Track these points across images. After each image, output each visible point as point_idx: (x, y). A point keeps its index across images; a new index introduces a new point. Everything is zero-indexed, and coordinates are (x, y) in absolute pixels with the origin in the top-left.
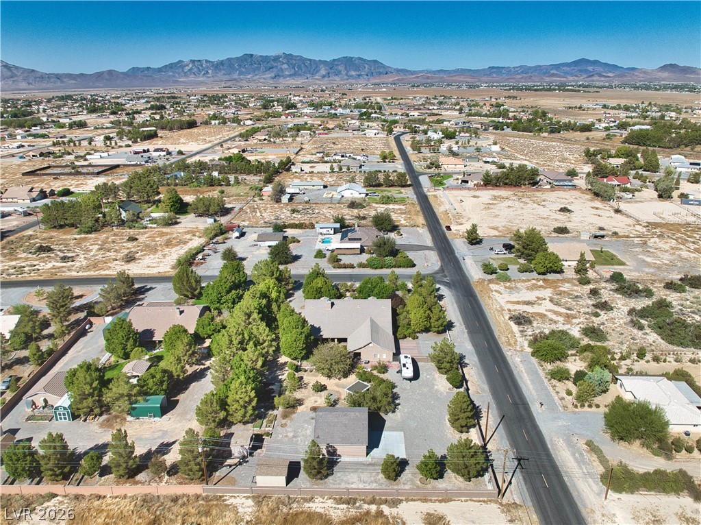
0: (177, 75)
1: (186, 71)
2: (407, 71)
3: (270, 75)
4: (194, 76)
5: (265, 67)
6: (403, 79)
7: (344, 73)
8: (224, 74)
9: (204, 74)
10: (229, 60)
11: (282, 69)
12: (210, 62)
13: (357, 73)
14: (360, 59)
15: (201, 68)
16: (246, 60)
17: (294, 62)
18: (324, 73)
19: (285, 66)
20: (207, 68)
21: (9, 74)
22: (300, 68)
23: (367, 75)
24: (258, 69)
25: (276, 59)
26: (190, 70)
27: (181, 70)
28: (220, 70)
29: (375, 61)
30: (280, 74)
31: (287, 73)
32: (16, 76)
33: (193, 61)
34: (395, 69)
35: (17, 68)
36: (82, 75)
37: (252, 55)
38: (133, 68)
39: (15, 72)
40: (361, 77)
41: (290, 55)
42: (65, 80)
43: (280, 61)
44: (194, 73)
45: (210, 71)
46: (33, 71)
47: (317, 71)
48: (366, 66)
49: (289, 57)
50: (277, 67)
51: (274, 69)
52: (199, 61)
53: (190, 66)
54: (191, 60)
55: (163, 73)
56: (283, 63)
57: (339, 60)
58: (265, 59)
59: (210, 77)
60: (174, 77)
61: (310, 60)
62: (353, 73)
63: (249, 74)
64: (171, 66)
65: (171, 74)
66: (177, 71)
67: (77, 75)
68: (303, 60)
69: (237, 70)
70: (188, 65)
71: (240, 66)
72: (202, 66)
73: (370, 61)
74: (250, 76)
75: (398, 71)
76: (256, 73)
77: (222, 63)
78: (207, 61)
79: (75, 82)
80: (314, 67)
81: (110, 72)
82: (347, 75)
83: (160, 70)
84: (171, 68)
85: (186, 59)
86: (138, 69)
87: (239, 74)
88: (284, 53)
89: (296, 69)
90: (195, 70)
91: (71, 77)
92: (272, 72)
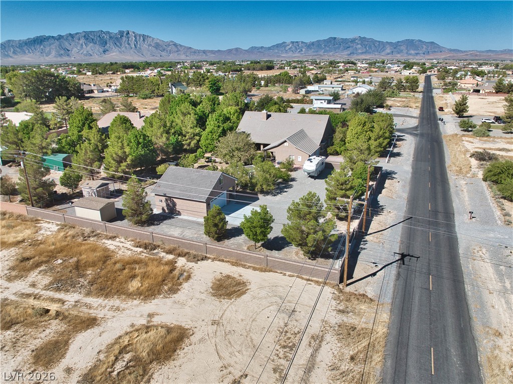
1: (287, 49)
2: (459, 51)
3: (346, 53)
4: (292, 53)
5: (344, 47)
6: (454, 56)
7: (405, 51)
8: (314, 52)
9: (299, 51)
10: (318, 41)
11: (356, 48)
12: (304, 43)
13: (416, 52)
14: (420, 41)
15: (297, 47)
16: (330, 42)
17: (366, 43)
18: (389, 52)
19: (359, 46)
20: (302, 47)
21: (177, 49)
22: (370, 47)
23: (424, 54)
24: (339, 48)
25: (353, 41)
26: (289, 49)
27: (284, 48)
28: (311, 49)
29: (432, 43)
30: (355, 52)
31: (360, 51)
32: (180, 51)
33: (293, 43)
34: (448, 49)
35: (181, 46)
36: (219, 51)
37: (335, 38)
38: (252, 47)
40: (418, 55)
41: (364, 38)
42: (208, 54)
43: (356, 43)
44: (292, 51)
45: (304, 50)
46: (190, 48)
47: (383, 49)
48: (424, 46)
49: (363, 40)
50: (353, 46)
51: (350, 48)
52: (297, 42)
53: (291, 46)
55: (271, 51)
56: (358, 44)
57: (402, 42)
58: (345, 41)
59: (303, 54)
60: (279, 53)
61: (379, 42)
62: (412, 52)
63: (332, 51)
64: (278, 46)
65: (276, 51)
66: (281, 49)
67: (216, 51)
68: (373, 41)
69: (323, 48)
70: (289, 45)
71: (325, 46)
72: (298, 46)
73: (428, 43)
74: (332, 53)
75: (451, 50)
76: (337, 51)
77: (313, 44)
78: (302, 42)
79: (213, 55)
80: (381, 47)
81: (237, 49)
82: (407, 53)
83: (269, 48)
84: (277, 47)
85: (288, 41)
86: (256, 47)
87: (324, 52)
88: (359, 37)
89: (368, 49)
90: (294, 48)
91: (212, 52)
92: (349, 50)
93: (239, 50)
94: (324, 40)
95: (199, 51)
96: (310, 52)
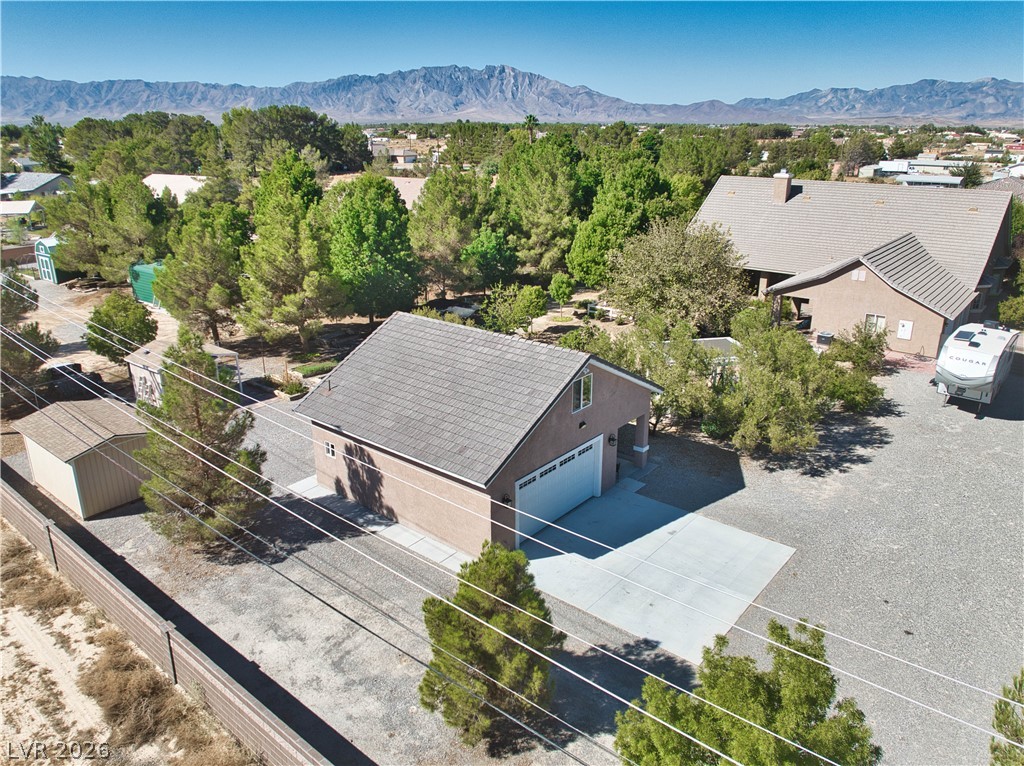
0: (805, 110)
1: (820, 104)
3: (957, 114)
4: (831, 112)
5: (953, 101)
8: (880, 111)
9: (847, 110)
10: (894, 88)
11: (982, 105)
12: (861, 91)
15: (844, 100)
16: (922, 89)
17: (1009, 93)
19: (991, 100)
20: (856, 100)
21: (590, 102)
22: (1017, 102)
24: (940, 103)
25: (977, 88)
26: (827, 104)
27: (814, 103)
28: (875, 104)
30: (978, 112)
31: (991, 111)
32: (597, 105)
33: (835, 91)
35: (600, 95)
36: (675, 106)
37: (934, 82)
38: (746, 99)
39: (597, 100)
41: (1005, 82)
42: (652, 112)
43: (982, 92)
44: (832, 108)
45: (858, 106)
46: (618, 99)
49: (1000, 86)
50: (974, 100)
51: (968, 105)
52: (845, 89)
53: (829, 97)
54: (833, 89)
55: (786, 107)
56: (988, 95)
58: (956, 88)
59: (855, 115)
60: (801, 112)
63: (923, 111)
64: (801, 97)
65: (797, 108)
66: (807, 104)
67: (669, 107)
69: (904, 104)
70: (825, 96)
71: (909, 98)
72: (847, 97)
74: (923, 114)
76: (935, 109)
77: (880, 93)
78: (857, 90)
79: (664, 115)
81: (712, 103)
83: (782, 102)
84: (800, 99)
85: (824, 87)
86: (752, 100)
87: (905, 112)
88: (993, 79)
89: (1010, 105)
90: (836, 103)
91: (661, 108)
92: (963, 109)
93: (716, 104)
94: (908, 87)
95: (635, 107)
96: (874, 111)
